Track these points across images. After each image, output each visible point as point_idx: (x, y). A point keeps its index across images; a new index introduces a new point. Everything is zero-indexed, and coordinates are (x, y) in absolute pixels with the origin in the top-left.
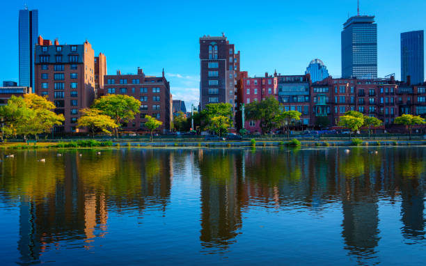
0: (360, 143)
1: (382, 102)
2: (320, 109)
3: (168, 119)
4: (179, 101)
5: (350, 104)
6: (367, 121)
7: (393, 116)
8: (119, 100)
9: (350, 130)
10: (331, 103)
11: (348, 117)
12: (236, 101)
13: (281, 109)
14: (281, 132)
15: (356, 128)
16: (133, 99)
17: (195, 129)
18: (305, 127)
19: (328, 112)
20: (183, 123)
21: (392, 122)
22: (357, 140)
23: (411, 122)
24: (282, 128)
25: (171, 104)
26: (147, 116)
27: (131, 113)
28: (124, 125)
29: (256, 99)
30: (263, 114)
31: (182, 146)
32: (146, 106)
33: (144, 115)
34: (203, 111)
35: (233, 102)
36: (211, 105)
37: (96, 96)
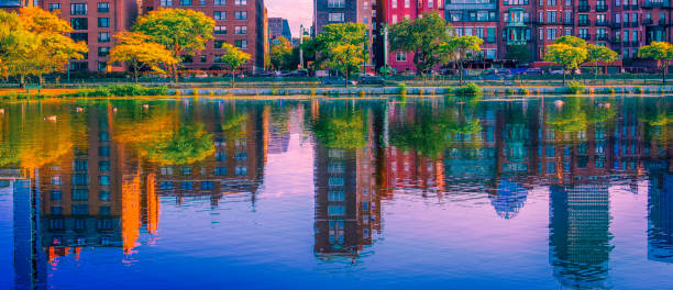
0: (581, 89)
1: (618, 21)
2: (514, 32)
3: (260, 48)
4: (279, 20)
5: (564, 25)
6: (593, 54)
7: (636, 44)
8: (180, 18)
9: (565, 67)
10: (534, 23)
11: (561, 47)
12: (374, 20)
13: (449, 33)
14: (448, 70)
15: (575, 64)
16: (202, 17)
17: (305, 66)
18: (489, 63)
19: (528, 38)
20: (286, 56)
21: (635, 54)
22: (574, 83)
23: (665, 56)
24: (450, 65)
25: (266, 25)
26: (225, 45)
27: (198, 39)
28: (188, 59)
29: (407, 17)
30: (419, 42)
31: (284, 94)
32: (224, 28)
33: (221, 42)
34: (319, 37)
35: (370, 21)
36: (331, 26)
37: (140, 11)
